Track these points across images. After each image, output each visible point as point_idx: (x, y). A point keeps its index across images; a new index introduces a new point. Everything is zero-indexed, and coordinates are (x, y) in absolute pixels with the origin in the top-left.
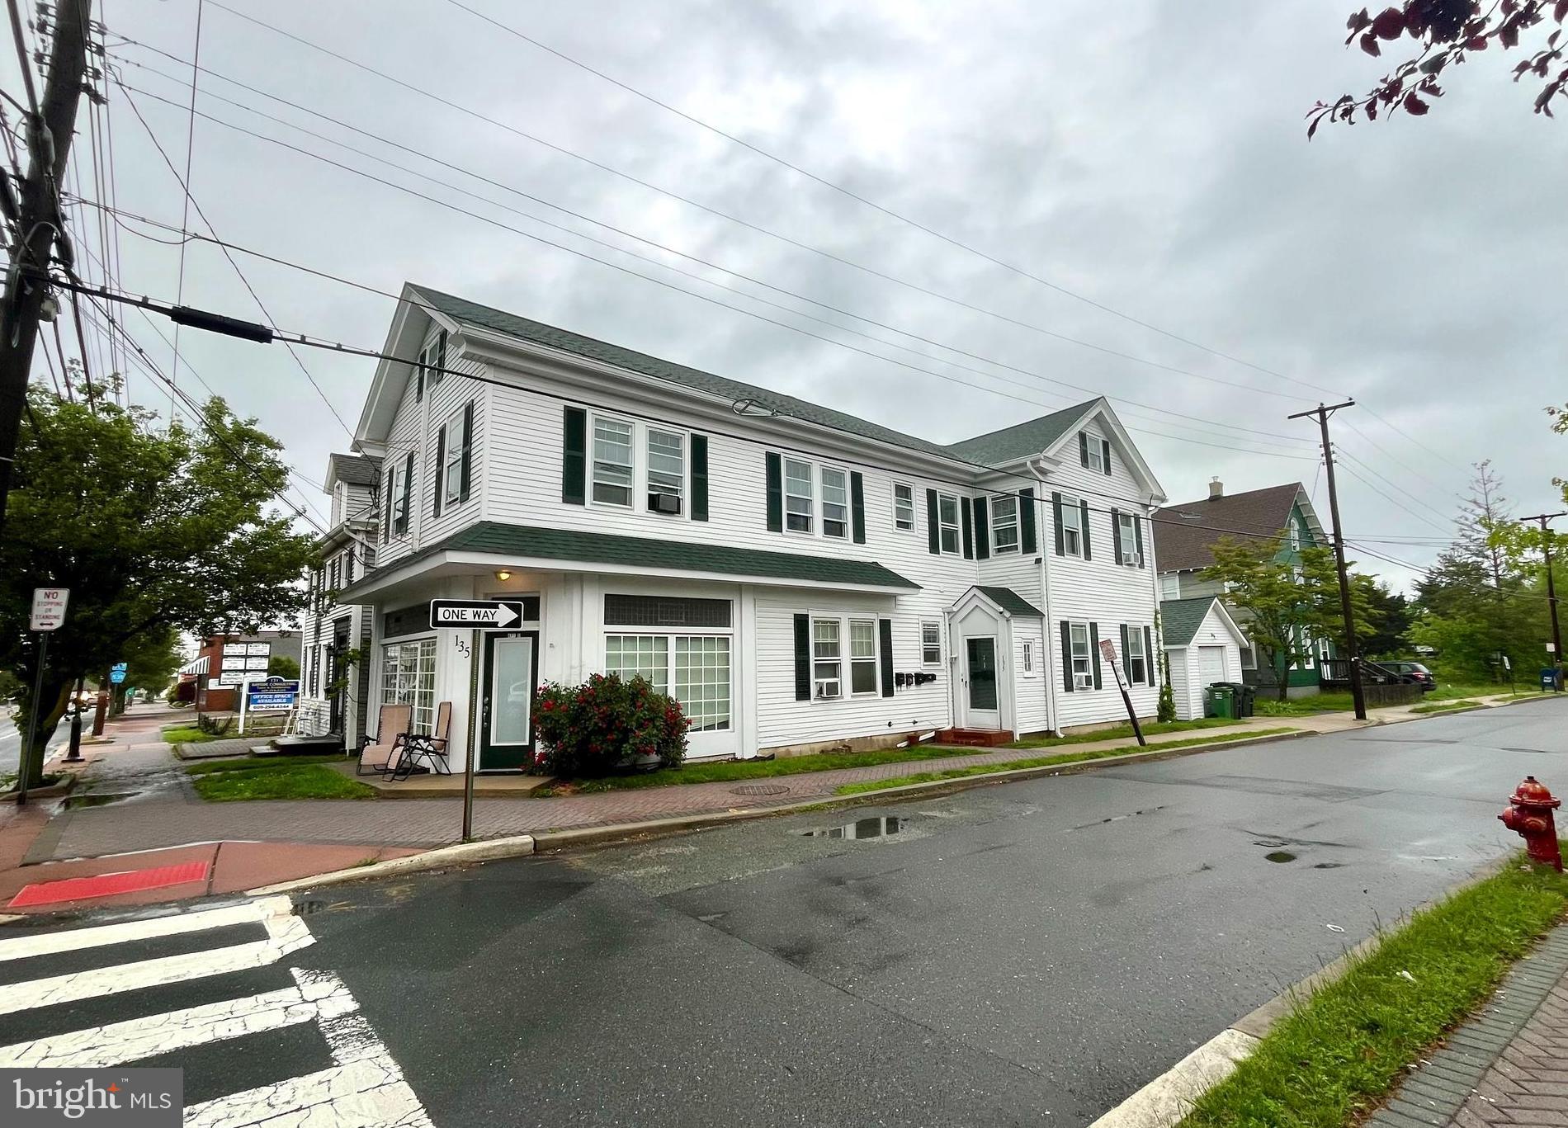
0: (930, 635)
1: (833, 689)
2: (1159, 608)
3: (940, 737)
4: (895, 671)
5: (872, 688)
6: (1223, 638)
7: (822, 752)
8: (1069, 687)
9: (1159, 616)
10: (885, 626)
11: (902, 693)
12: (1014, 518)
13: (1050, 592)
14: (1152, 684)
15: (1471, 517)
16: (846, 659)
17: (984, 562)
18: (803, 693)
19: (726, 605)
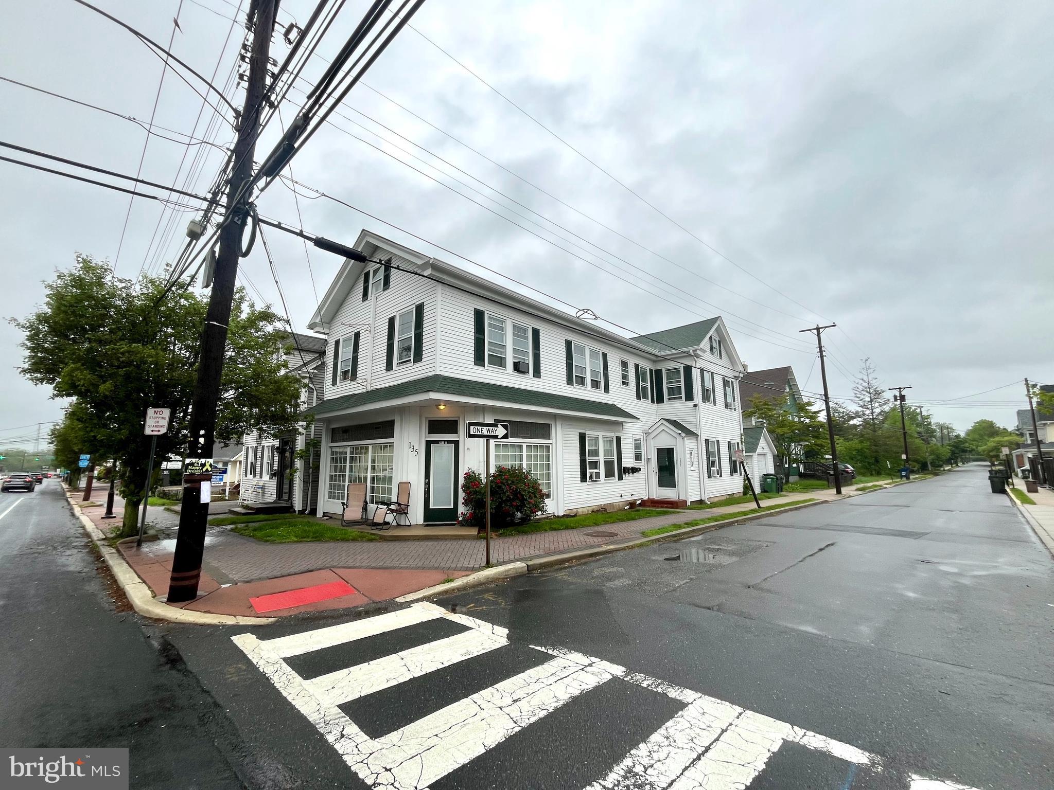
0: (637, 446)
1: (598, 475)
2: (742, 432)
3: (644, 503)
4: (623, 466)
5: (614, 476)
6: (766, 450)
7: (593, 511)
8: (709, 476)
9: (743, 437)
10: (618, 439)
11: (627, 478)
12: (679, 382)
13: (702, 423)
14: (741, 475)
15: (861, 388)
16: (602, 459)
17: (661, 405)
18: (583, 478)
19: (548, 426)
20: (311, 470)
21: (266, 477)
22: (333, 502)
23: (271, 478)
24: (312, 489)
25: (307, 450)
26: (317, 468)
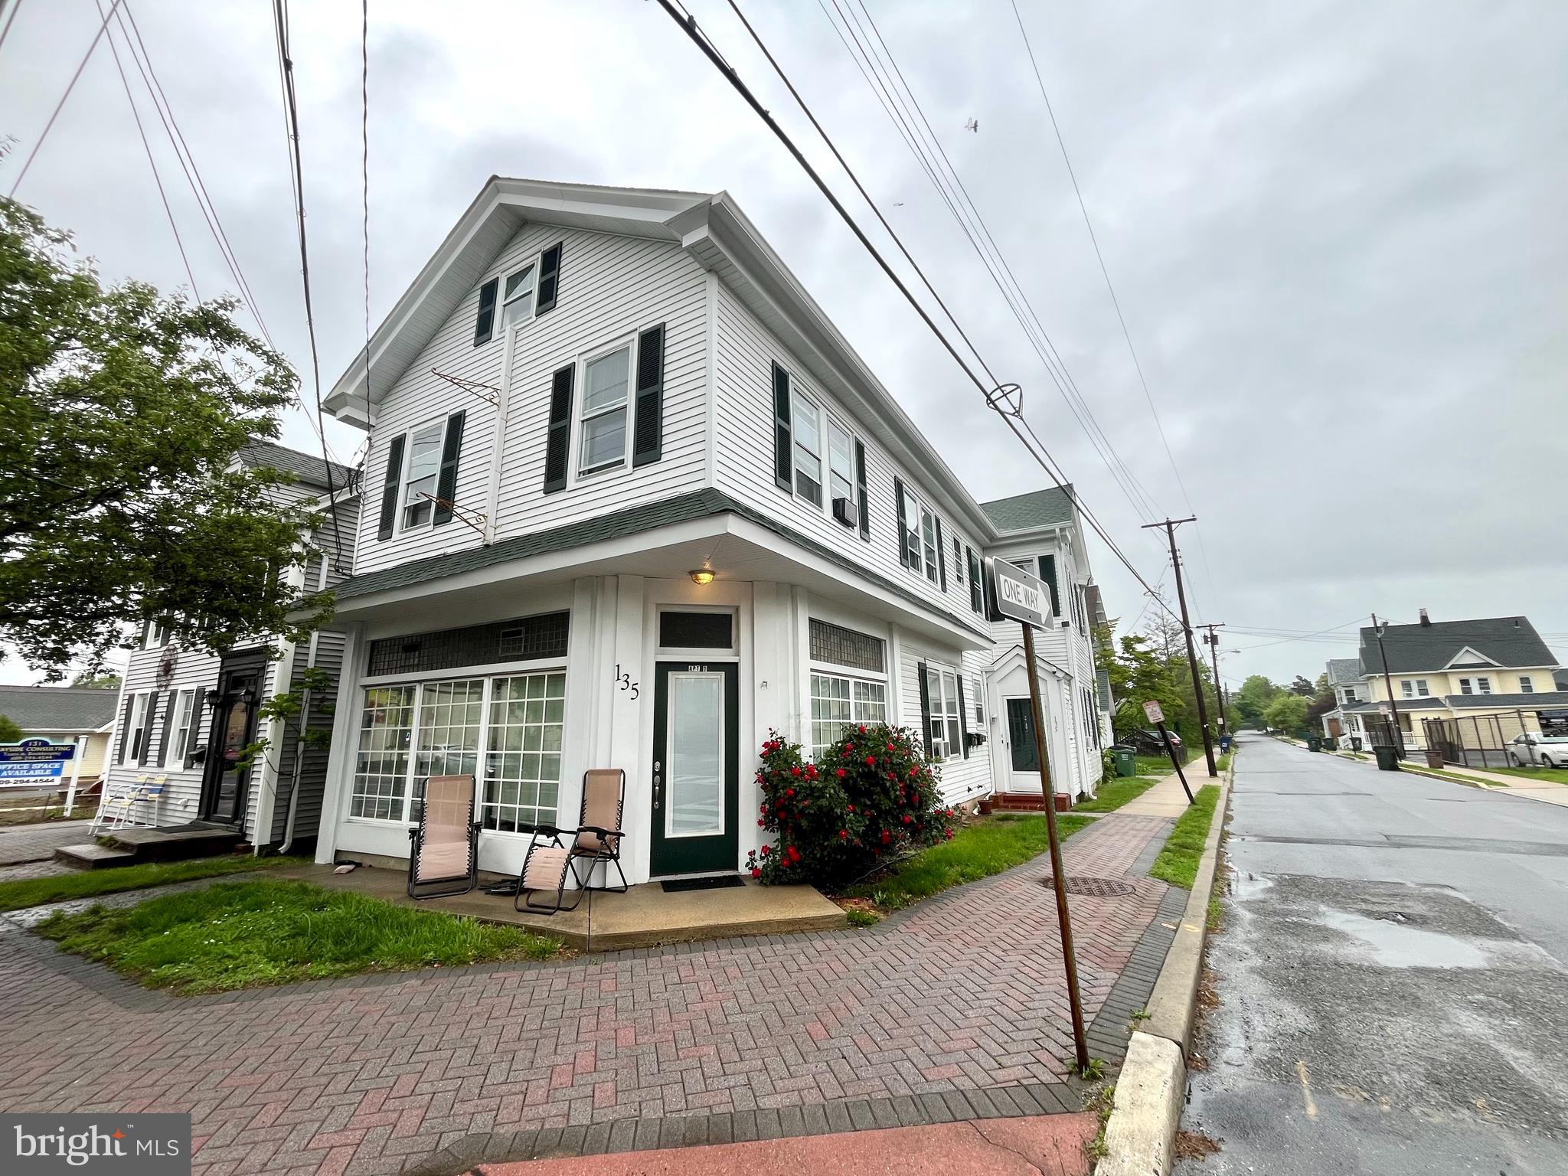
2: (1095, 677)
3: (995, 802)
5: (959, 750)
9: (1096, 685)
10: (960, 680)
11: (976, 754)
16: (945, 717)
17: (998, 625)
19: (878, 643)
20: (301, 745)
21: (174, 765)
22: (367, 826)
23: (188, 766)
24: (299, 792)
25: (294, 697)
26: (322, 742)
